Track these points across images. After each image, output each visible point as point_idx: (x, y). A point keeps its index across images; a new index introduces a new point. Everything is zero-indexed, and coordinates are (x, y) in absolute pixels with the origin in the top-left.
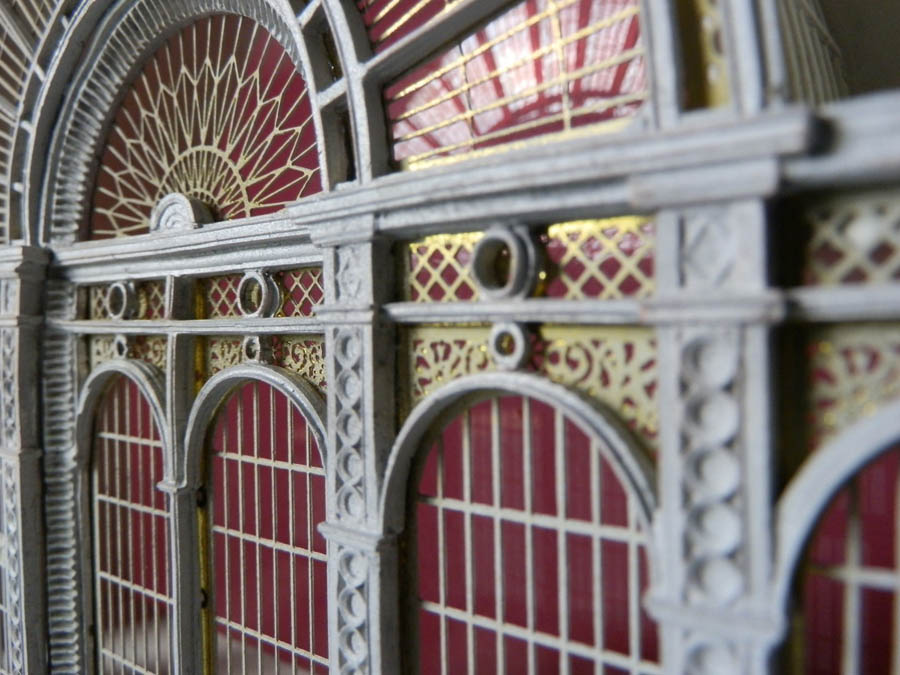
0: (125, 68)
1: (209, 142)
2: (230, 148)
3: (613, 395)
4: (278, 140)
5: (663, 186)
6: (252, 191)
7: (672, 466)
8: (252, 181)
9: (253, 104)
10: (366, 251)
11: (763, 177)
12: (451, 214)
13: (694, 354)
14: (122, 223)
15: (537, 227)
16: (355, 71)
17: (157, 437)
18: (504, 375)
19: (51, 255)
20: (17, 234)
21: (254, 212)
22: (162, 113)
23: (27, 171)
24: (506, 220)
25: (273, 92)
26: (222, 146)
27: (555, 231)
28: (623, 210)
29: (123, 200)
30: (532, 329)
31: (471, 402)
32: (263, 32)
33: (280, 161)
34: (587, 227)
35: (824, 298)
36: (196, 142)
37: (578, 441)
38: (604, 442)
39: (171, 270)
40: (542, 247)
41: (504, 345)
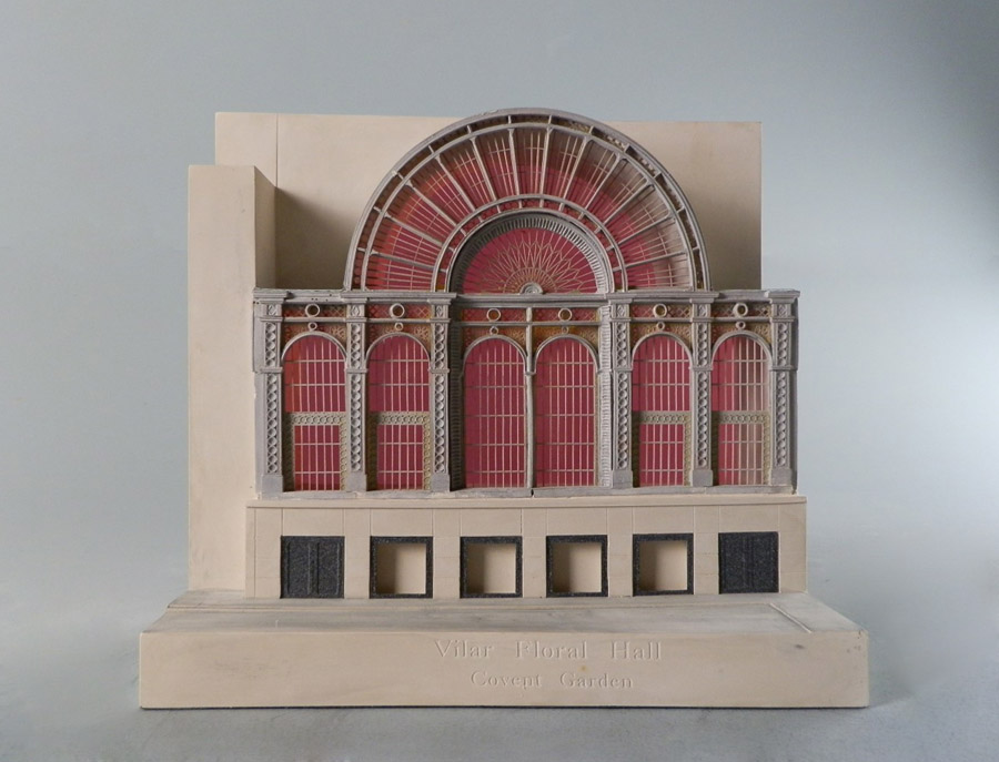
9: (558, 259)
10: (627, 306)
11: (711, 301)
13: (700, 327)
16: (623, 266)
18: (661, 331)
20: (440, 287)
23: (451, 265)
30: (667, 324)
33: (570, 277)
39: (530, 306)
41: (660, 326)
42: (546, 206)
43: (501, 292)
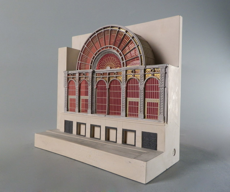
0: (102, 56)
1: (111, 62)
2: (113, 63)
3: (138, 78)
4: (117, 63)
5: (140, 68)
6: (115, 67)
7: (140, 80)
8: (115, 66)
9: (115, 60)
10: (125, 71)
11: (144, 68)
12: (130, 69)
13: (141, 76)
14: (101, 68)
15: (135, 70)
16: (125, 61)
17: (106, 85)
18: (133, 77)
19: (94, 71)
20: (91, 68)
21: (115, 68)
22: (106, 60)
23: (93, 64)
24: (133, 69)
25: (117, 60)
26: (112, 63)
27: (136, 70)
28: (139, 69)
29: (101, 66)
30: (134, 75)
31: (131, 79)
32: (116, 56)
33: (117, 65)
34: (137, 70)
35: (145, 73)
36: (109, 62)
37: (136, 80)
38: (138, 80)
39: (108, 72)
40: (135, 71)
41: (133, 76)
42: (110, 48)
43: (104, 69)
